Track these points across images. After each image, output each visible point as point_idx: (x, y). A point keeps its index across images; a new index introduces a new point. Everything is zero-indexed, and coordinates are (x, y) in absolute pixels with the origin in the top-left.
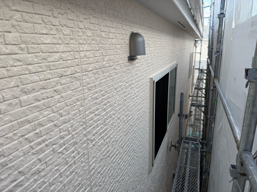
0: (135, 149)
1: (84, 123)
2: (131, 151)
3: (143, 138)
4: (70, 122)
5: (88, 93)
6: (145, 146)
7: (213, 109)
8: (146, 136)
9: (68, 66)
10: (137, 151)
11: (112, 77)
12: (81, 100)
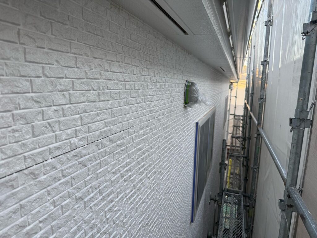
1: (160, 157)
3: (188, 184)
4: (154, 154)
5: (163, 133)
6: (189, 193)
7: (257, 159)
8: (191, 182)
9: (157, 111)
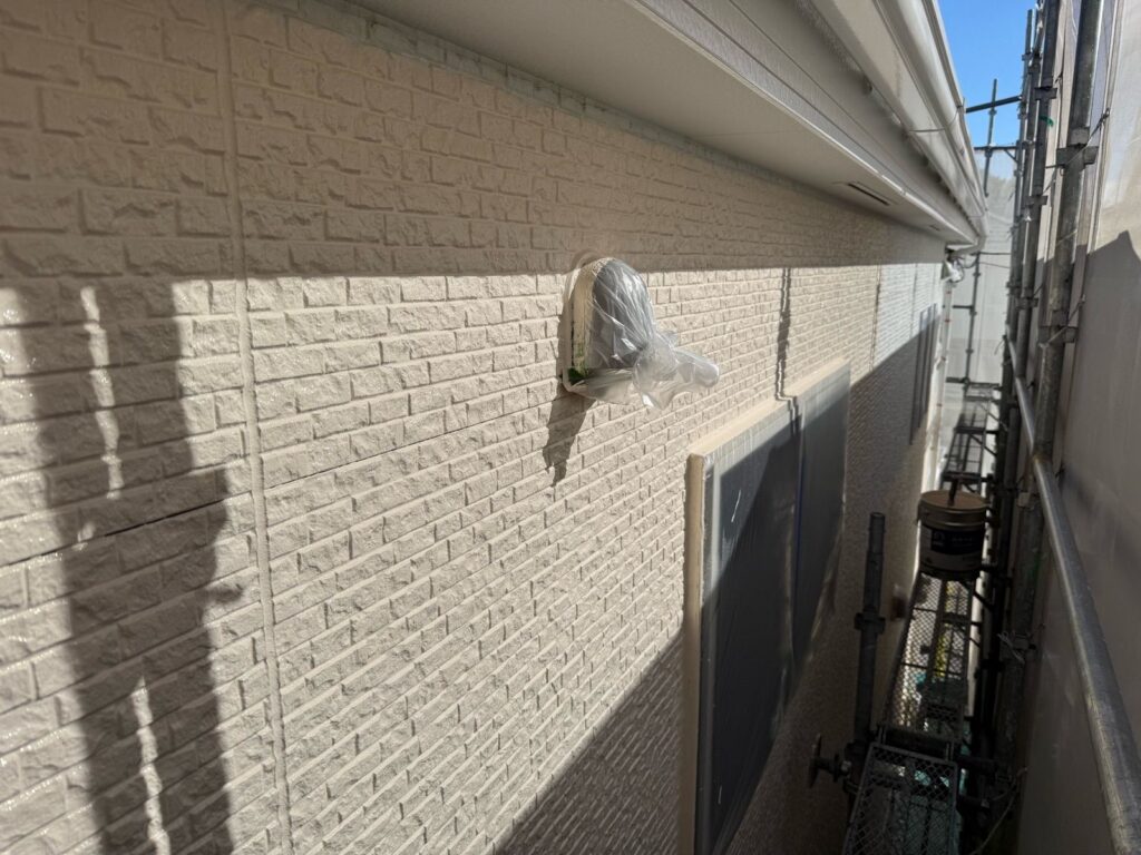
0: (596, 816)
1: (271, 743)
2: (573, 831)
3: (644, 755)
4: (179, 752)
5: (300, 589)
6: (656, 791)
8: (667, 740)
9: (170, 471)
10: (606, 826)
11: (459, 485)
12: (255, 630)
